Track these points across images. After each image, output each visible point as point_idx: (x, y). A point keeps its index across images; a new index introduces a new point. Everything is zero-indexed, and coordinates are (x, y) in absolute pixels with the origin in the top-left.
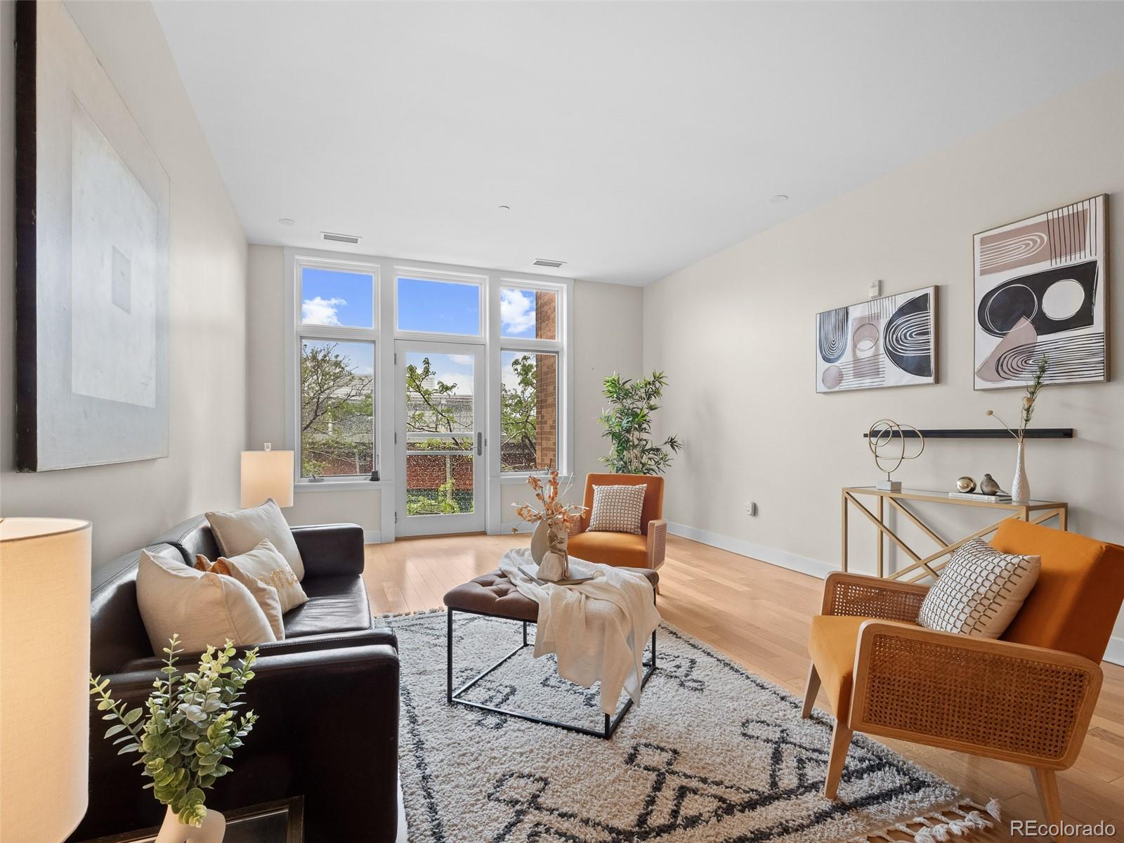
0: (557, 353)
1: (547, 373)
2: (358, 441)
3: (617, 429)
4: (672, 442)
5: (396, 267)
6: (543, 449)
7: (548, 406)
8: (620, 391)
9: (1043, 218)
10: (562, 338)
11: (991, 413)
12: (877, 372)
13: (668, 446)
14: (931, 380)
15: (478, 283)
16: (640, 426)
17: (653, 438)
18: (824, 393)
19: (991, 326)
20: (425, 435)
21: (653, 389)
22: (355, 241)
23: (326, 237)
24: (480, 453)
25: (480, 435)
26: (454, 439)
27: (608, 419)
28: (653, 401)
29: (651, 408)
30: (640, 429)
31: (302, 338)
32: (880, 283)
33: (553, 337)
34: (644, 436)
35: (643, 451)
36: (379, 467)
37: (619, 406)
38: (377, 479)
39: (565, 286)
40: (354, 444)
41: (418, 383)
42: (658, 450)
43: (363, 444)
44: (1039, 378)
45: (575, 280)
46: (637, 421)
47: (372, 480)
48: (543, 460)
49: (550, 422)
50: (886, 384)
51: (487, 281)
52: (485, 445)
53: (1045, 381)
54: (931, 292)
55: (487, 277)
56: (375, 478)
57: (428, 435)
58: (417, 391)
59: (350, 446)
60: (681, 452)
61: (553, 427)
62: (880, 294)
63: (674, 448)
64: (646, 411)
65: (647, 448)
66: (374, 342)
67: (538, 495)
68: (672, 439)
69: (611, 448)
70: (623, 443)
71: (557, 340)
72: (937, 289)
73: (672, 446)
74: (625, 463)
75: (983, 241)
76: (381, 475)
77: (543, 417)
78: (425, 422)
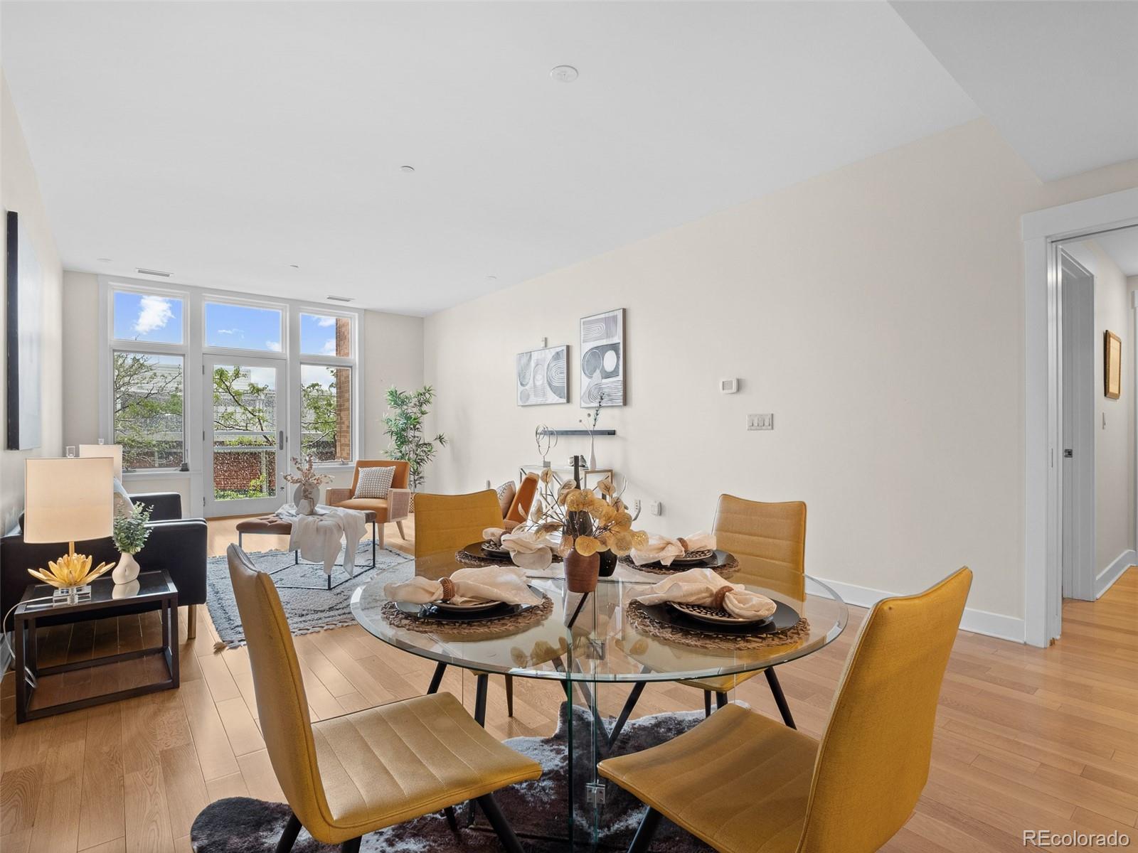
0: (351, 367)
1: (343, 383)
2: (160, 440)
3: (394, 429)
4: (440, 439)
5: (204, 294)
6: (341, 445)
7: (345, 410)
8: (398, 400)
9: (603, 316)
10: (354, 356)
11: (581, 421)
12: (544, 395)
13: (438, 441)
14: (565, 401)
15: (279, 309)
16: (414, 426)
17: (427, 435)
18: (522, 406)
19: (586, 372)
20: (235, 434)
21: (423, 398)
22: (168, 276)
23: (139, 272)
24: (281, 448)
25: (281, 433)
26: (265, 437)
27: (389, 420)
28: (425, 408)
29: (423, 413)
30: (415, 429)
31: (114, 351)
32: (546, 339)
33: (347, 354)
34: (417, 434)
35: (418, 446)
36: (189, 460)
37: (398, 411)
38: (187, 470)
39: (357, 315)
40: (154, 443)
41: (228, 384)
42: (429, 444)
43: (166, 443)
44: (600, 402)
45: (365, 310)
46: (413, 423)
47: (182, 470)
48: (341, 454)
49: (346, 423)
50: (548, 402)
51: (288, 309)
52: (287, 441)
53: (603, 404)
54: (565, 348)
55: (288, 305)
56: (185, 469)
57: (239, 434)
58: (226, 392)
59: (149, 445)
60: (448, 446)
61: (348, 427)
62: (546, 346)
63: (442, 443)
64: (419, 415)
65: (421, 443)
66: (184, 355)
67: (298, 468)
68: (440, 437)
69: (391, 443)
70: (402, 440)
71: (351, 357)
72: (568, 347)
73: (441, 441)
74: (403, 455)
75: (584, 323)
76: (190, 467)
77: (341, 419)
78: (235, 421)
